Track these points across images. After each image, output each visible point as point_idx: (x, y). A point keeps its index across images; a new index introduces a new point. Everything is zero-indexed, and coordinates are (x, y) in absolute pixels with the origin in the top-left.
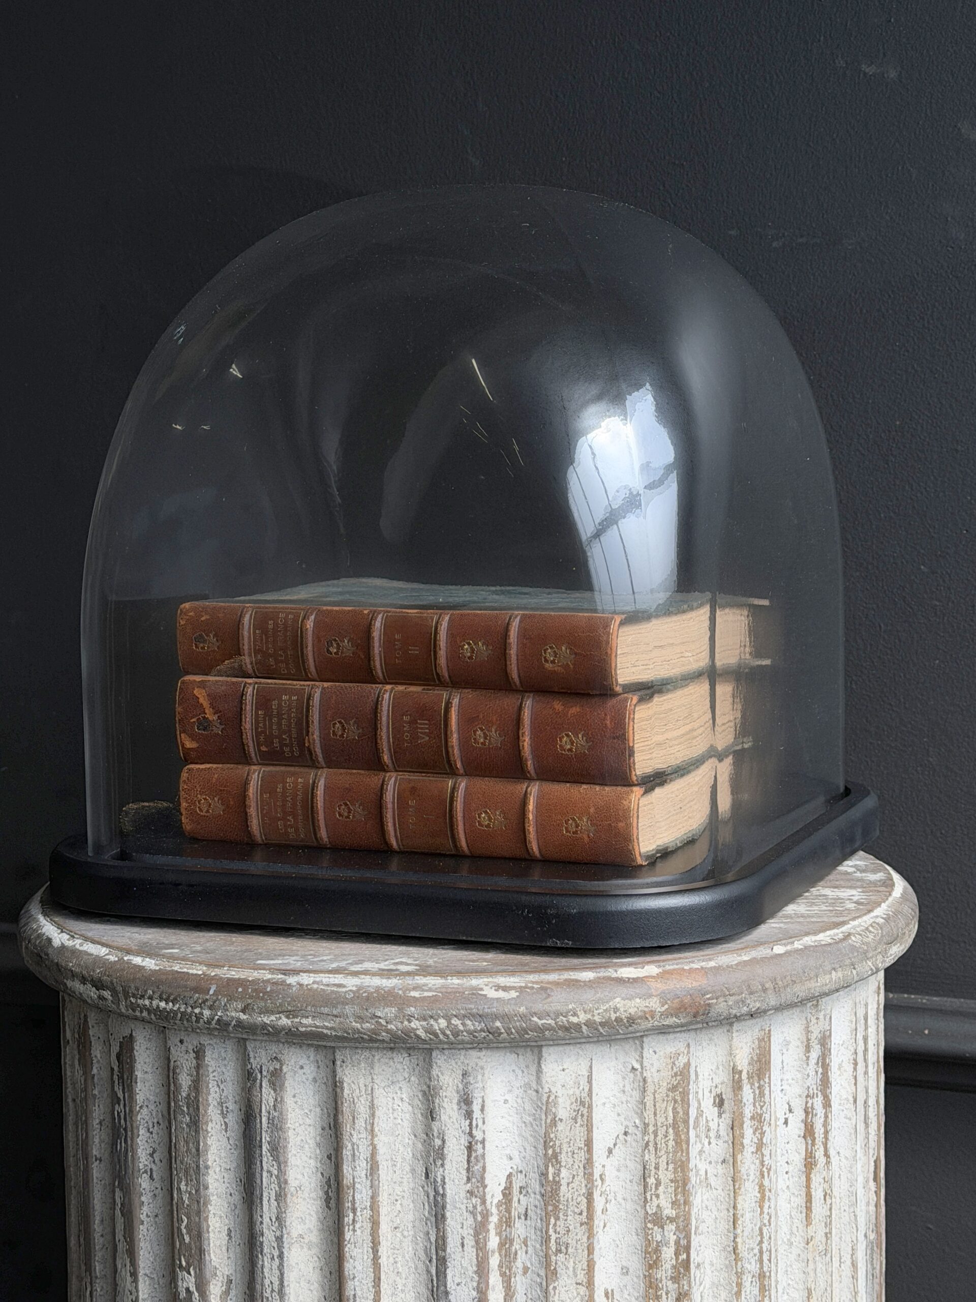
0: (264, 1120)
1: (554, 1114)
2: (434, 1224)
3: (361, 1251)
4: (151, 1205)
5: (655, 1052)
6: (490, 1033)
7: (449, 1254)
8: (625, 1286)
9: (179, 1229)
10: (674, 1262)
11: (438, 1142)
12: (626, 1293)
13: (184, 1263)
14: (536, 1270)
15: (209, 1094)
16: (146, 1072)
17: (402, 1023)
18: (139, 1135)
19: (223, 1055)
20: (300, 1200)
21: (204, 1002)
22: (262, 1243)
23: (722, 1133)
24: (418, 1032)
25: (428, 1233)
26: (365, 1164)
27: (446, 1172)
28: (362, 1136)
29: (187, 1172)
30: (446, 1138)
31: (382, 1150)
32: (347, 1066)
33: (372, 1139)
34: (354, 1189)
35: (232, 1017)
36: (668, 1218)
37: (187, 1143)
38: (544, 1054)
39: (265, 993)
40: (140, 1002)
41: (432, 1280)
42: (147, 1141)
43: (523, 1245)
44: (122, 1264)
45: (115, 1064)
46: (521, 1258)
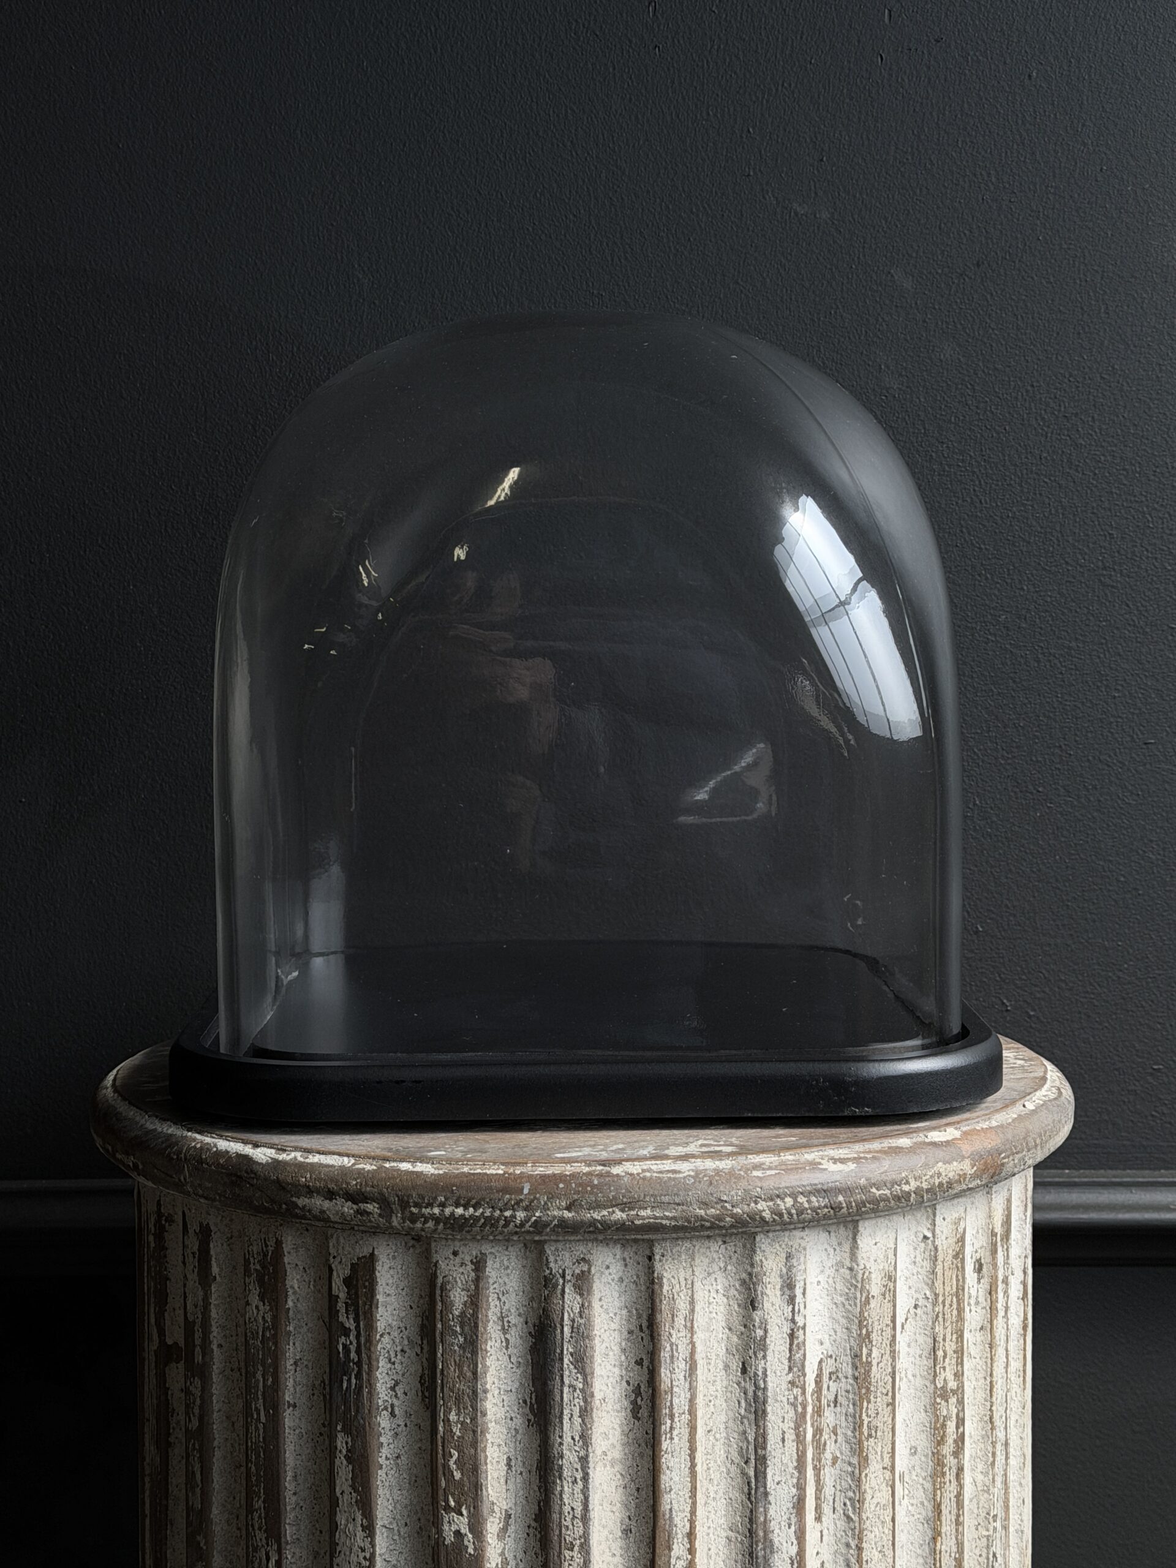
0: (567, 1330)
1: (868, 1291)
2: (753, 1421)
3: (678, 1460)
4: (392, 1446)
5: (944, 1219)
6: (832, 1208)
7: (770, 1452)
8: (913, 1467)
9: (446, 1466)
10: (955, 1436)
11: (760, 1333)
12: (914, 1473)
13: (452, 1503)
14: (847, 1459)
15: (489, 1308)
16: (389, 1295)
17: (749, 1205)
18: (378, 1368)
19: (506, 1263)
20: (604, 1414)
21: (518, 1203)
22: (561, 1467)
23: (981, 1299)
24: (764, 1214)
25: (745, 1432)
26: (684, 1365)
27: (768, 1364)
28: (682, 1334)
29: (458, 1401)
30: (768, 1327)
31: (699, 1348)
32: (667, 1260)
33: (692, 1337)
34: (672, 1394)
35: (554, 1217)
36: (952, 1390)
37: (459, 1366)
38: (860, 1229)
39: (593, 1186)
40: (426, 1211)
41: (749, 1483)
42: (387, 1374)
43: (832, 1434)
44: (348, 1519)
45: (340, 1291)
46: (831, 1449)
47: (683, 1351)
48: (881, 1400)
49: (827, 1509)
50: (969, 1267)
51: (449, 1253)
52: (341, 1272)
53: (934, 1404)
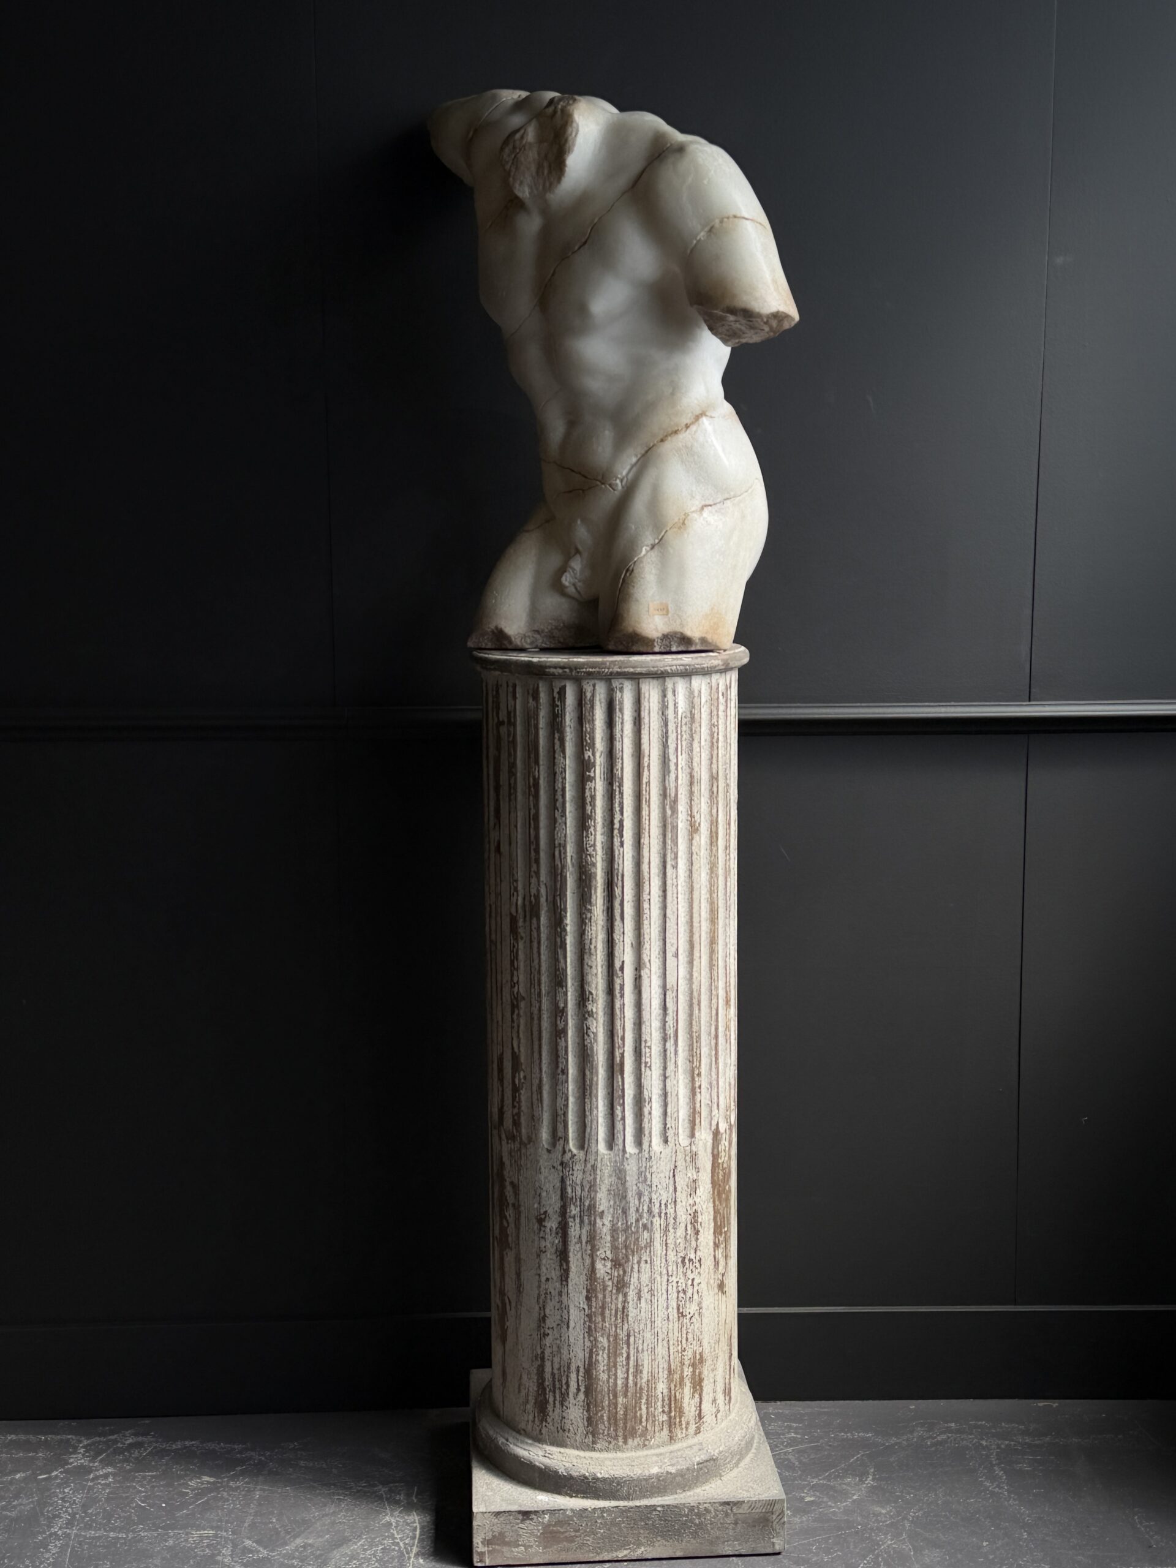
1: (694, 695)
2: (665, 727)
3: (646, 737)
6: (685, 672)
7: (669, 736)
8: (706, 744)
9: (585, 739)
11: (666, 704)
12: (706, 746)
13: (587, 749)
14: (689, 739)
15: (597, 698)
16: (570, 695)
19: (601, 685)
20: (627, 725)
22: (616, 738)
23: (724, 702)
25: (663, 730)
26: (647, 712)
27: (669, 712)
28: (647, 703)
29: (589, 722)
30: (669, 703)
31: (651, 706)
32: (643, 682)
33: (649, 704)
34: (644, 719)
35: (613, 673)
36: (716, 726)
45: (556, 695)
46: (684, 736)
47: (647, 708)
48: (698, 725)
49: (683, 752)
50: (720, 694)
51: (586, 683)
52: (556, 690)
53: (711, 728)
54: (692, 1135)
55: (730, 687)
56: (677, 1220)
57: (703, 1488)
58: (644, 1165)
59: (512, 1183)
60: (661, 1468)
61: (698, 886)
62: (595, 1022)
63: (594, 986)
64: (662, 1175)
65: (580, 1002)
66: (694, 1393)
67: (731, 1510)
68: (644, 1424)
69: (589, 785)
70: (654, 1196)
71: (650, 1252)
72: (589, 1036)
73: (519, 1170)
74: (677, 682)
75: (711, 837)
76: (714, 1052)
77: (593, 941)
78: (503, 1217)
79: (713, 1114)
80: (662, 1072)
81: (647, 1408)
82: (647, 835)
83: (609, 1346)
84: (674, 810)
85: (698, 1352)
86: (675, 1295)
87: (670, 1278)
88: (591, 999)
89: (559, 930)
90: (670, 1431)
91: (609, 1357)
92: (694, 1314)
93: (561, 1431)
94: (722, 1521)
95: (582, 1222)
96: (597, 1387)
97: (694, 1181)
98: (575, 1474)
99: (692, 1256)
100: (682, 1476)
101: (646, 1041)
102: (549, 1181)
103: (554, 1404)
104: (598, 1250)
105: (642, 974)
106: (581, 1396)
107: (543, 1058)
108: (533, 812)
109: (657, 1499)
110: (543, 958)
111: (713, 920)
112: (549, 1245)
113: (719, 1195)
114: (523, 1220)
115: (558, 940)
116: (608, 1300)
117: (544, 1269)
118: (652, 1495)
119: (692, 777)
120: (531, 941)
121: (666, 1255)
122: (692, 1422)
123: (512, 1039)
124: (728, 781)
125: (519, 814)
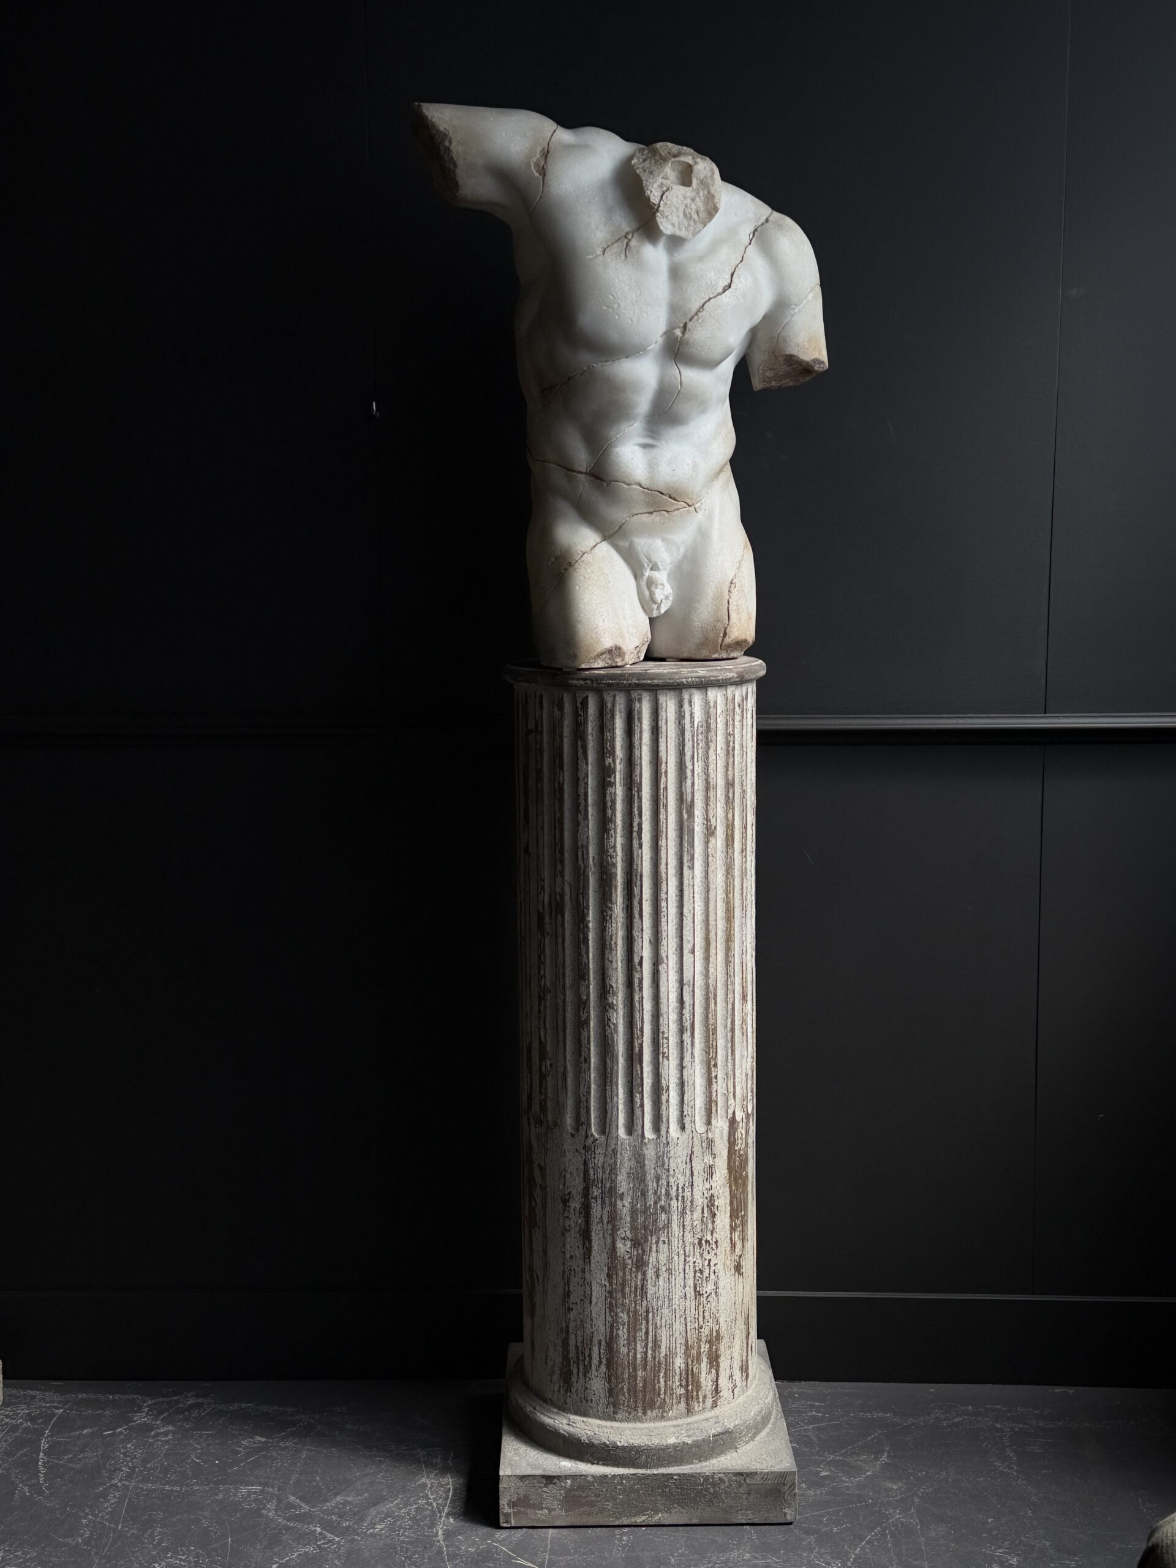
0: (636, 712)
1: (710, 706)
2: (682, 737)
3: (663, 745)
4: (592, 742)
7: (686, 744)
9: (606, 747)
11: (683, 714)
19: (623, 694)
31: (668, 717)
32: (660, 694)
38: (708, 690)
44: (581, 763)
45: (579, 705)
46: (701, 745)
47: (664, 718)
48: (713, 733)
49: (700, 759)
50: (736, 706)
51: (607, 693)
52: (579, 701)
53: (727, 737)
54: (709, 1122)
55: (747, 698)
56: (694, 1203)
57: (719, 1459)
58: (662, 1150)
59: (540, 1166)
60: (676, 1439)
61: (714, 886)
62: (615, 1013)
63: (614, 979)
64: (679, 1160)
65: (601, 995)
66: (710, 1368)
67: (745, 1481)
68: (662, 1396)
69: (610, 790)
70: (672, 1180)
71: (668, 1233)
72: (609, 1027)
73: (546, 1153)
74: (694, 693)
75: (727, 840)
76: (730, 1045)
77: (614, 937)
78: (532, 1197)
79: (730, 1103)
80: (678, 1062)
81: (665, 1381)
82: (664, 836)
83: (629, 1321)
84: (691, 815)
85: (714, 1330)
86: (692, 1274)
87: (687, 1258)
88: (611, 992)
89: (581, 926)
90: (688, 1404)
91: (629, 1332)
92: (711, 1293)
93: (584, 1401)
94: (735, 1491)
95: (603, 1203)
96: (618, 1359)
97: (711, 1167)
98: (596, 1442)
99: (709, 1238)
100: (698, 1447)
101: (663, 1033)
102: (573, 1163)
103: (578, 1375)
104: (619, 1230)
105: (660, 969)
106: (603, 1368)
107: (567, 1047)
108: (558, 815)
109: (673, 1468)
110: (567, 952)
111: (729, 918)
112: (573, 1225)
113: (736, 1180)
114: (549, 1201)
115: (581, 936)
116: (628, 1277)
117: (568, 1247)
118: (668, 1465)
119: (707, 782)
120: (556, 937)
121: (683, 1236)
122: (709, 1396)
123: (540, 1029)
124: (744, 788)
125: (545, 817)
